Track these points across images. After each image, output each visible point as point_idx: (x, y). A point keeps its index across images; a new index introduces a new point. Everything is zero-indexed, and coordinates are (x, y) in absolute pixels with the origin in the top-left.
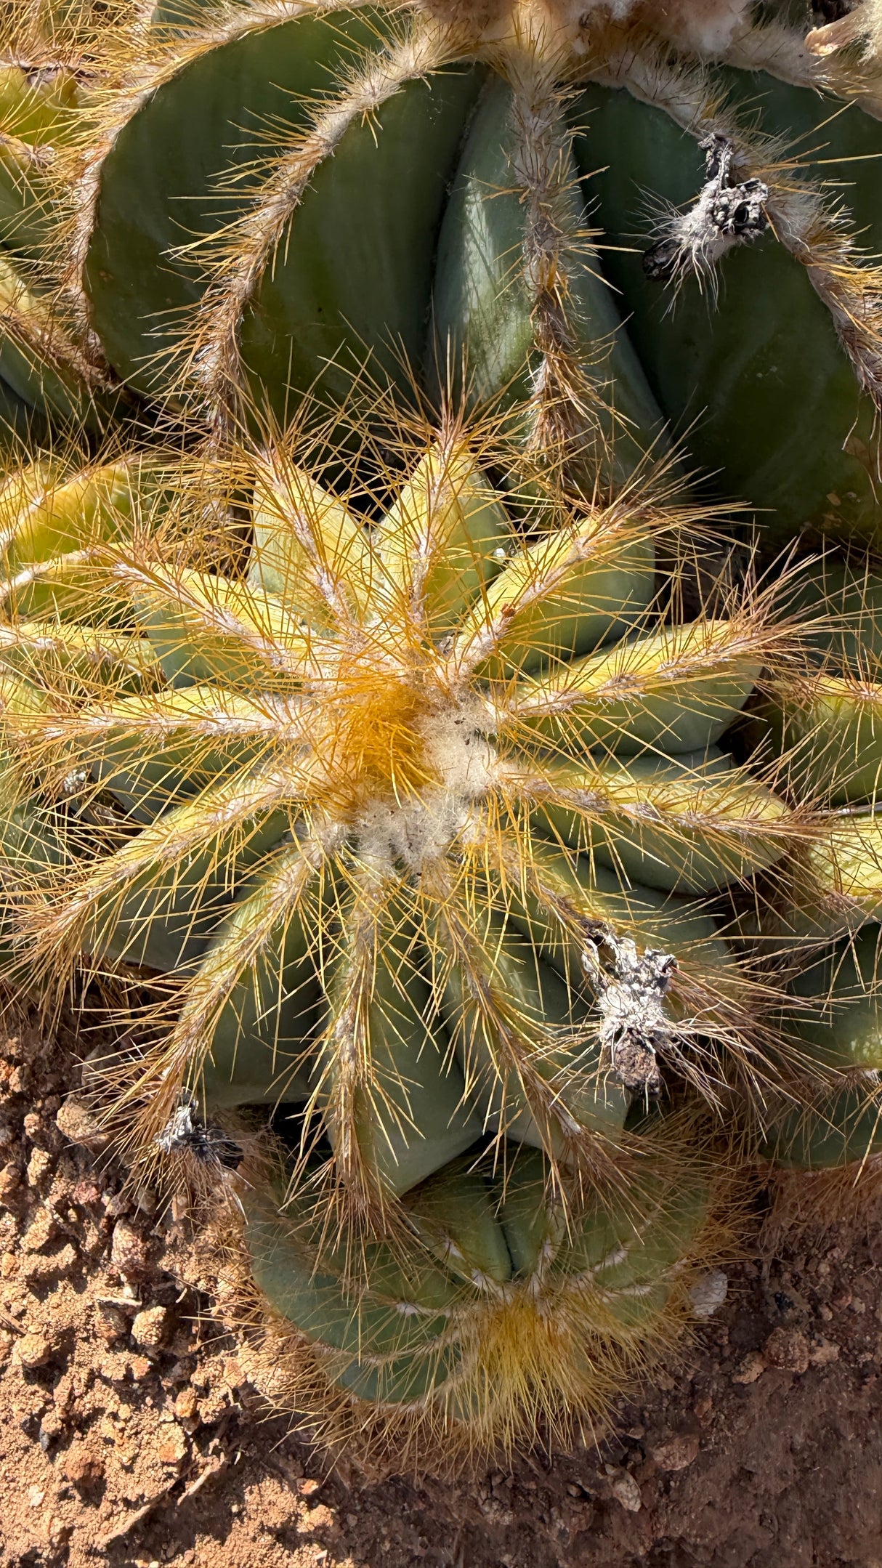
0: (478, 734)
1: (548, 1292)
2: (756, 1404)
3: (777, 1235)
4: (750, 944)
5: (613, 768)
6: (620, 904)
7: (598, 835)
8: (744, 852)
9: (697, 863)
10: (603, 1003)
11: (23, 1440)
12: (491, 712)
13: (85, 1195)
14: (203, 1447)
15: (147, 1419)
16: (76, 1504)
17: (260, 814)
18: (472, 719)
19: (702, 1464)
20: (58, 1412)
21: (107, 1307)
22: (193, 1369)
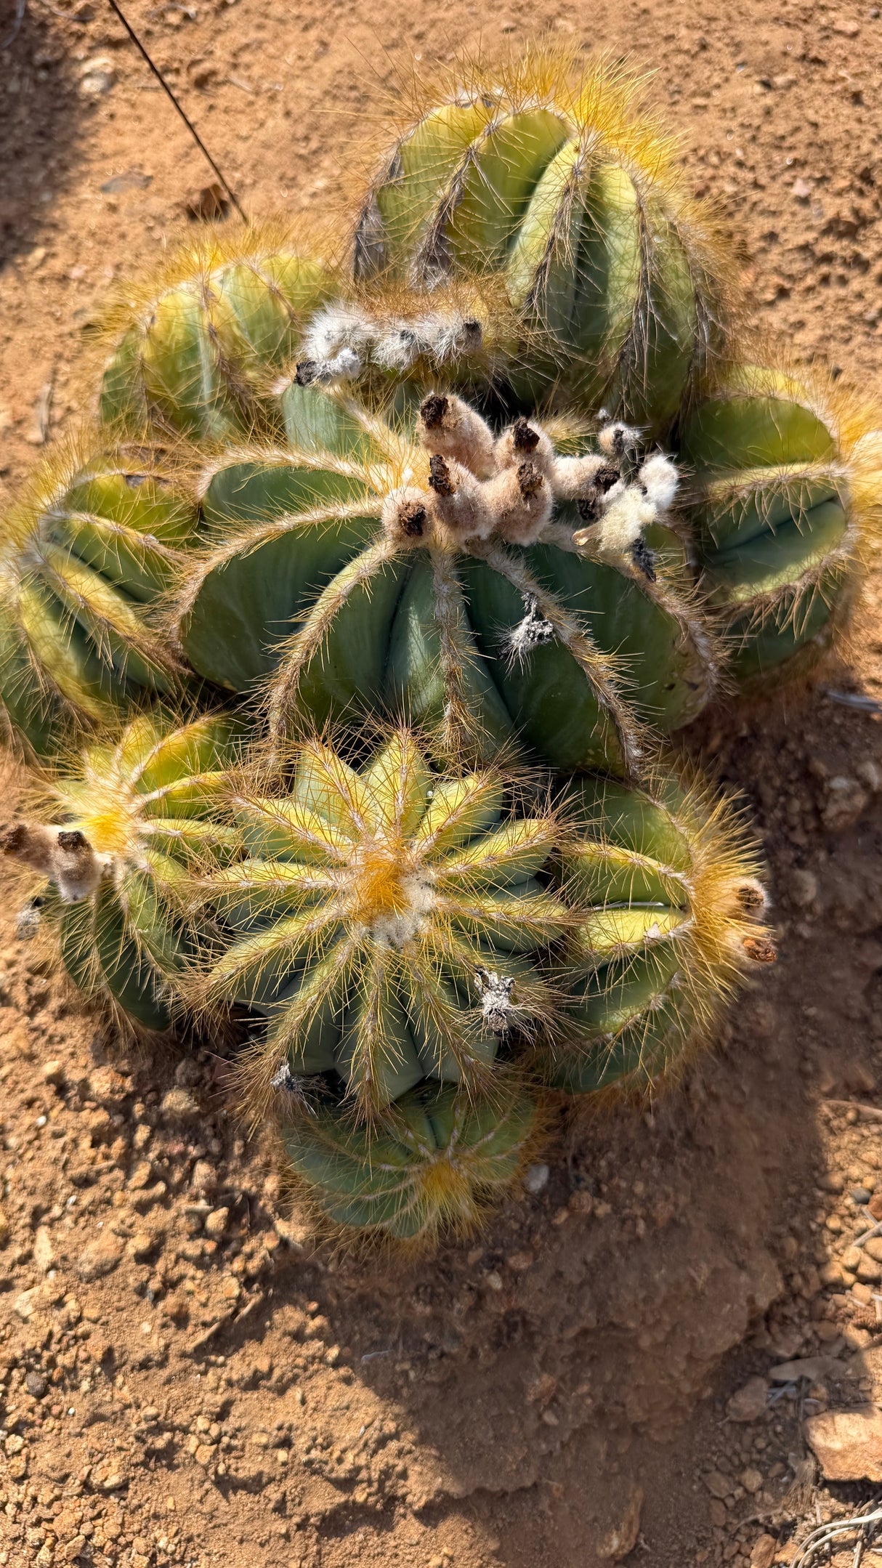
0: (428, 885)
1: (455, 1156)
2: (564, 1236)
3: (573, 1138)
4: (548, 972)
5: (486, 897)
6: (490, 957)
7: (481, 927)
8: (544, 932)
9: (523, 937)
10: (484, 1000)
11: (135, 1298)
12: (433, 874)
13: (176, 1148)
14: (249, 1288)
15: (214, 1278)
16: (172, 1330)
17: (331, 924)
18: (424, 878)
19: (536, 1268)
20: (159, 1278)
21: (190, 1213)
22: (242, 1244)
